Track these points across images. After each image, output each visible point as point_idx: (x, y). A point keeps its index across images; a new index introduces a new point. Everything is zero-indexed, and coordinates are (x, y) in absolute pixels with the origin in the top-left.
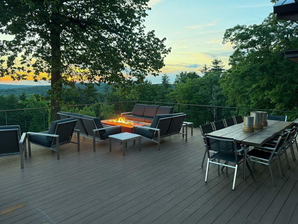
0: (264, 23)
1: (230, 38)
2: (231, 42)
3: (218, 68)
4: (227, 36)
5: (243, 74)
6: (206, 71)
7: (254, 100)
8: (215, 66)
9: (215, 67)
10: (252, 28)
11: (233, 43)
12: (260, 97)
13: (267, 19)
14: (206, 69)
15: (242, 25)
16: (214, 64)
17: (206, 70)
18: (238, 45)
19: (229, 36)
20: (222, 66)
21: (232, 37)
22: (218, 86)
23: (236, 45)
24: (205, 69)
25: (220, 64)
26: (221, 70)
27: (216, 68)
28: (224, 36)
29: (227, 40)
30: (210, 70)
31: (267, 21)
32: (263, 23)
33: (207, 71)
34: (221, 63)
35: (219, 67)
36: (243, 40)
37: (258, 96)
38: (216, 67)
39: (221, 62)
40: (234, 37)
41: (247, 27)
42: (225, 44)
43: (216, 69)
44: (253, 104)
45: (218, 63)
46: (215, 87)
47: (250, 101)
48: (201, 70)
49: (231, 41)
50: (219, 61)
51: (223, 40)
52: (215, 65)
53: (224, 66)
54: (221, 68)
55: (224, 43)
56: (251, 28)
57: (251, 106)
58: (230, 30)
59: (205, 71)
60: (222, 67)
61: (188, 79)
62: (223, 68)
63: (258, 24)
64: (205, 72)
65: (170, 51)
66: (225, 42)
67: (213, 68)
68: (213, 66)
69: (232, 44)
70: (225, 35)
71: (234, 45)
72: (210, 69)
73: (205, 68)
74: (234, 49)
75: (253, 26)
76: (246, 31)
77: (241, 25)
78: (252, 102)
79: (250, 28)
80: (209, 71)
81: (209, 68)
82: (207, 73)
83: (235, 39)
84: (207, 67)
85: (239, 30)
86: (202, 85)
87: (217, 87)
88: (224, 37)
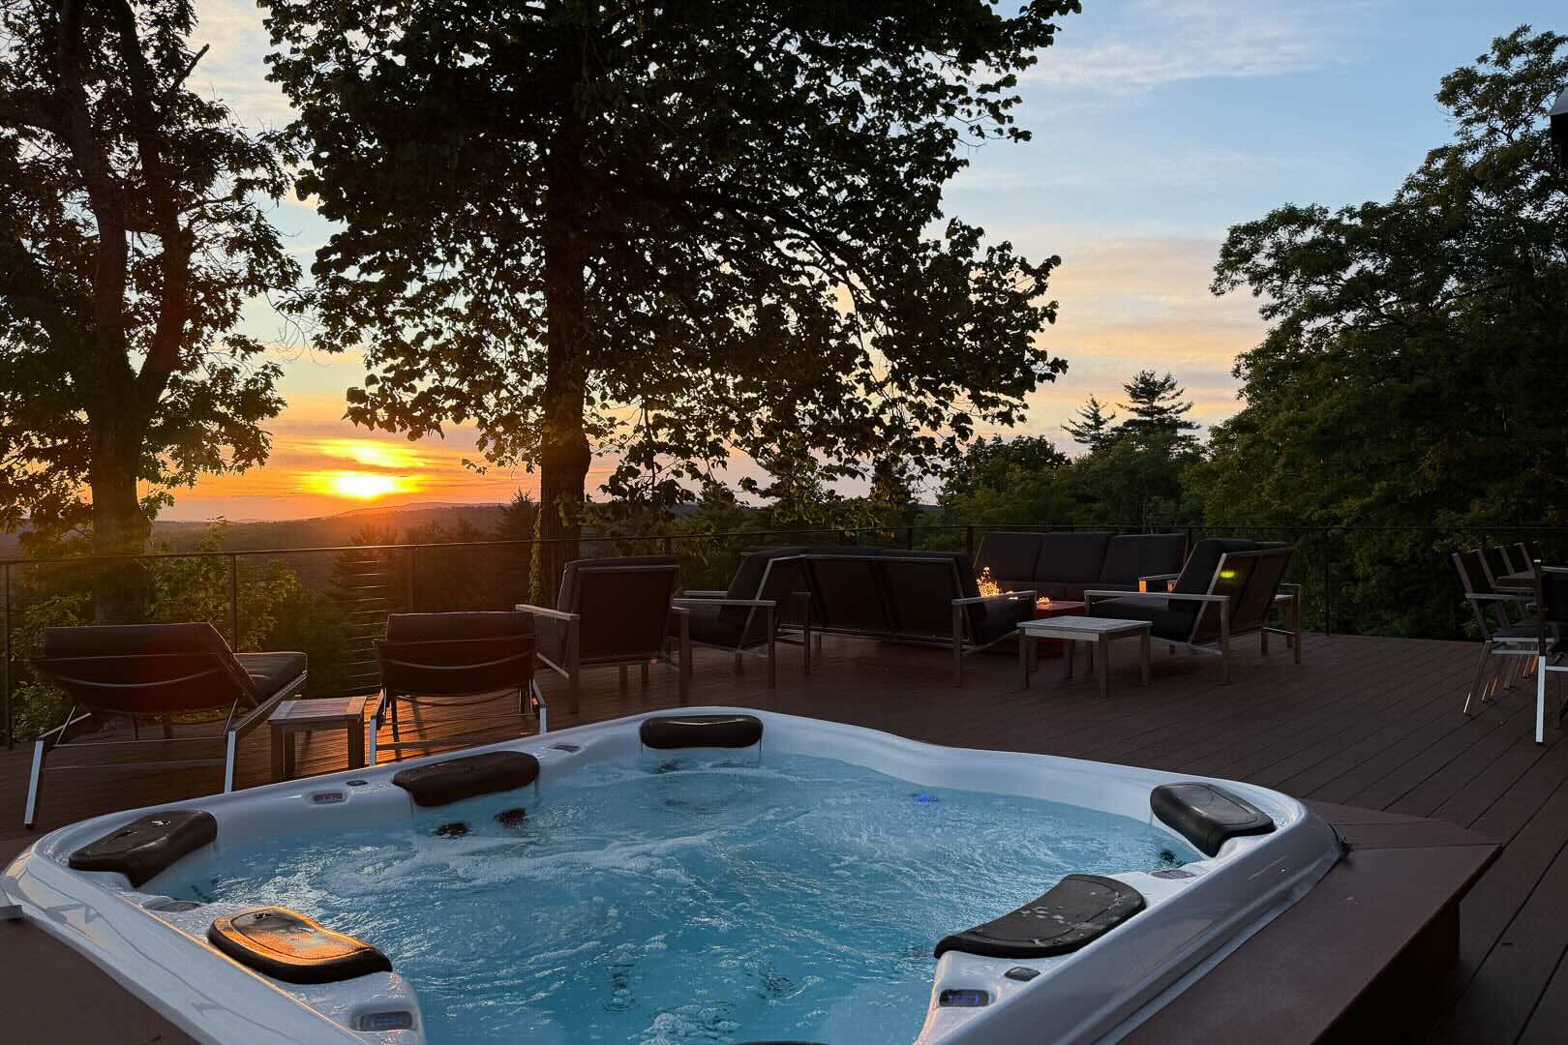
0: (1405, 194)
1: (1248, 269)
2: (1254, 287)
3: (1157, 416)
4: (1235, 255)
5: (1324, 432)
6: (1101, 432)
7: (1373, 564)
8: (1140, 406)
9: (1141, 412)
10: (1358, 221)
11: (1264, 292)
12: (1403, 547)
13: (1422, 178)
14: (1099, 422)
15: (1304, 208)
16: (1138, 397)
17: (1097, 428)
18: (1285, 299)
19: (1246, 256)
20: (1179, 408)
21: (1263, 261)
22: (1172, 503)
23: (1276, 301)
24: (1091, 422)
25: (1168, 396)
26: (1176, 425)
27: (1148, 418)
28: (1223, 256)
29: (1234, 277)
30: (1121, 425)
31: (1421, 186)
32: (1401, 196)
33: (1105, 429)
34: (1172, 393)
35: (1162, 411)
36: (1311, 275)
37: (1391, 543)
38: (1151, 415)
39: (1172, 387)
40: (1269, 263)
41: (1332, 215)
42: (1223, 293)
43: (1151, 422)
44: (1367, 578)
45: (1159, 393)
46: (1157, 504)
47: (1350, 568)
48: (1075, 428)
49: (1251, 284)
50: (1162, 385)
51: (1216, 275)
52: (1144, 403)
53: (1186, 409)
54: (1174, 416)
55: (1218, 291)
56: (1351, 218)
57: (1359, 590)
58: (1253, 229)
59: (1093, 432)
60: (1178, 412)
61: (1018, 472)
62: (1184, 417)
63: (1385, 200)
64: (1094, 438)
65: (1052, 318)
66: (1226, 285)
67: (1135, 416)
68: (1132, 410)
69: (1257, 293)
70: (1226, 252)
71: (1267, 299)
72: (1119, 422)
73: (1096, 417)
74: (1267, 318)
75: (1358, 209)
76: (1326, 232)
77: (1302, 205)
78: (1360, 572)
79: (1346, 221)
80: (1113, 429)
81: (1113, 417)
82: (1104, 441)
83: (1272, 270)
84: (1103, 415)
85: (1294, 227)
86: (1085, 499)
87: (1167, 507)
88: (1218, 260)
